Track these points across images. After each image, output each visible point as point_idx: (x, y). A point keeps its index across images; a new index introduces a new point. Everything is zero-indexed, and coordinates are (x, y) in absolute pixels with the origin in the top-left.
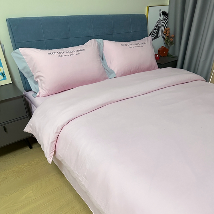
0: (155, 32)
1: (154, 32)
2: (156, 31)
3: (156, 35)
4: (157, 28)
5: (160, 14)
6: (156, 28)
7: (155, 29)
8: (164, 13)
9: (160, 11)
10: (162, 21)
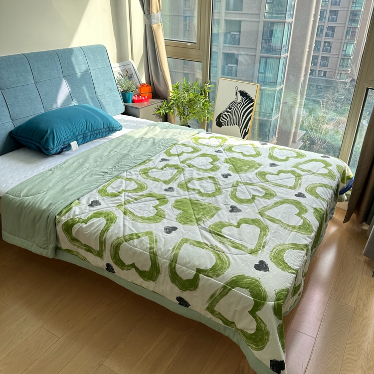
0: (228, 116)
1: (225, 115)
2: (228, 114)
3: (228, 120)
4: (230, 111)
5: (237, 93)
6: (228, 110)
7: (227, 112)
8: (243, 94)
9: (237, 89)
10: (239, 103)
